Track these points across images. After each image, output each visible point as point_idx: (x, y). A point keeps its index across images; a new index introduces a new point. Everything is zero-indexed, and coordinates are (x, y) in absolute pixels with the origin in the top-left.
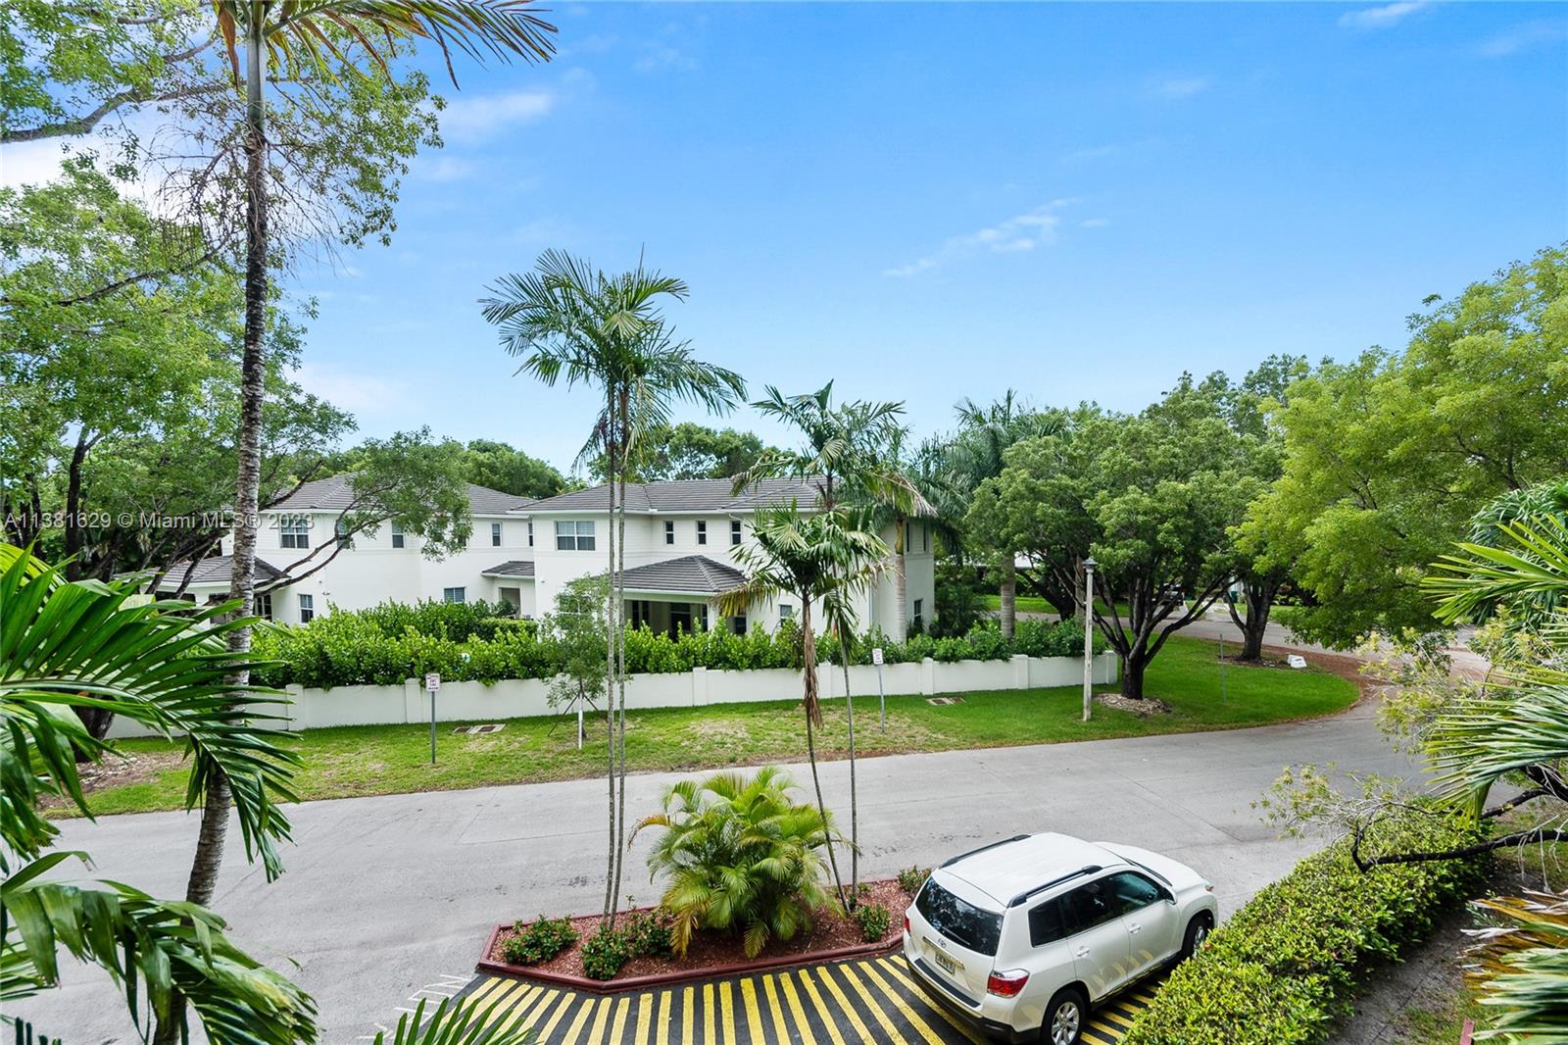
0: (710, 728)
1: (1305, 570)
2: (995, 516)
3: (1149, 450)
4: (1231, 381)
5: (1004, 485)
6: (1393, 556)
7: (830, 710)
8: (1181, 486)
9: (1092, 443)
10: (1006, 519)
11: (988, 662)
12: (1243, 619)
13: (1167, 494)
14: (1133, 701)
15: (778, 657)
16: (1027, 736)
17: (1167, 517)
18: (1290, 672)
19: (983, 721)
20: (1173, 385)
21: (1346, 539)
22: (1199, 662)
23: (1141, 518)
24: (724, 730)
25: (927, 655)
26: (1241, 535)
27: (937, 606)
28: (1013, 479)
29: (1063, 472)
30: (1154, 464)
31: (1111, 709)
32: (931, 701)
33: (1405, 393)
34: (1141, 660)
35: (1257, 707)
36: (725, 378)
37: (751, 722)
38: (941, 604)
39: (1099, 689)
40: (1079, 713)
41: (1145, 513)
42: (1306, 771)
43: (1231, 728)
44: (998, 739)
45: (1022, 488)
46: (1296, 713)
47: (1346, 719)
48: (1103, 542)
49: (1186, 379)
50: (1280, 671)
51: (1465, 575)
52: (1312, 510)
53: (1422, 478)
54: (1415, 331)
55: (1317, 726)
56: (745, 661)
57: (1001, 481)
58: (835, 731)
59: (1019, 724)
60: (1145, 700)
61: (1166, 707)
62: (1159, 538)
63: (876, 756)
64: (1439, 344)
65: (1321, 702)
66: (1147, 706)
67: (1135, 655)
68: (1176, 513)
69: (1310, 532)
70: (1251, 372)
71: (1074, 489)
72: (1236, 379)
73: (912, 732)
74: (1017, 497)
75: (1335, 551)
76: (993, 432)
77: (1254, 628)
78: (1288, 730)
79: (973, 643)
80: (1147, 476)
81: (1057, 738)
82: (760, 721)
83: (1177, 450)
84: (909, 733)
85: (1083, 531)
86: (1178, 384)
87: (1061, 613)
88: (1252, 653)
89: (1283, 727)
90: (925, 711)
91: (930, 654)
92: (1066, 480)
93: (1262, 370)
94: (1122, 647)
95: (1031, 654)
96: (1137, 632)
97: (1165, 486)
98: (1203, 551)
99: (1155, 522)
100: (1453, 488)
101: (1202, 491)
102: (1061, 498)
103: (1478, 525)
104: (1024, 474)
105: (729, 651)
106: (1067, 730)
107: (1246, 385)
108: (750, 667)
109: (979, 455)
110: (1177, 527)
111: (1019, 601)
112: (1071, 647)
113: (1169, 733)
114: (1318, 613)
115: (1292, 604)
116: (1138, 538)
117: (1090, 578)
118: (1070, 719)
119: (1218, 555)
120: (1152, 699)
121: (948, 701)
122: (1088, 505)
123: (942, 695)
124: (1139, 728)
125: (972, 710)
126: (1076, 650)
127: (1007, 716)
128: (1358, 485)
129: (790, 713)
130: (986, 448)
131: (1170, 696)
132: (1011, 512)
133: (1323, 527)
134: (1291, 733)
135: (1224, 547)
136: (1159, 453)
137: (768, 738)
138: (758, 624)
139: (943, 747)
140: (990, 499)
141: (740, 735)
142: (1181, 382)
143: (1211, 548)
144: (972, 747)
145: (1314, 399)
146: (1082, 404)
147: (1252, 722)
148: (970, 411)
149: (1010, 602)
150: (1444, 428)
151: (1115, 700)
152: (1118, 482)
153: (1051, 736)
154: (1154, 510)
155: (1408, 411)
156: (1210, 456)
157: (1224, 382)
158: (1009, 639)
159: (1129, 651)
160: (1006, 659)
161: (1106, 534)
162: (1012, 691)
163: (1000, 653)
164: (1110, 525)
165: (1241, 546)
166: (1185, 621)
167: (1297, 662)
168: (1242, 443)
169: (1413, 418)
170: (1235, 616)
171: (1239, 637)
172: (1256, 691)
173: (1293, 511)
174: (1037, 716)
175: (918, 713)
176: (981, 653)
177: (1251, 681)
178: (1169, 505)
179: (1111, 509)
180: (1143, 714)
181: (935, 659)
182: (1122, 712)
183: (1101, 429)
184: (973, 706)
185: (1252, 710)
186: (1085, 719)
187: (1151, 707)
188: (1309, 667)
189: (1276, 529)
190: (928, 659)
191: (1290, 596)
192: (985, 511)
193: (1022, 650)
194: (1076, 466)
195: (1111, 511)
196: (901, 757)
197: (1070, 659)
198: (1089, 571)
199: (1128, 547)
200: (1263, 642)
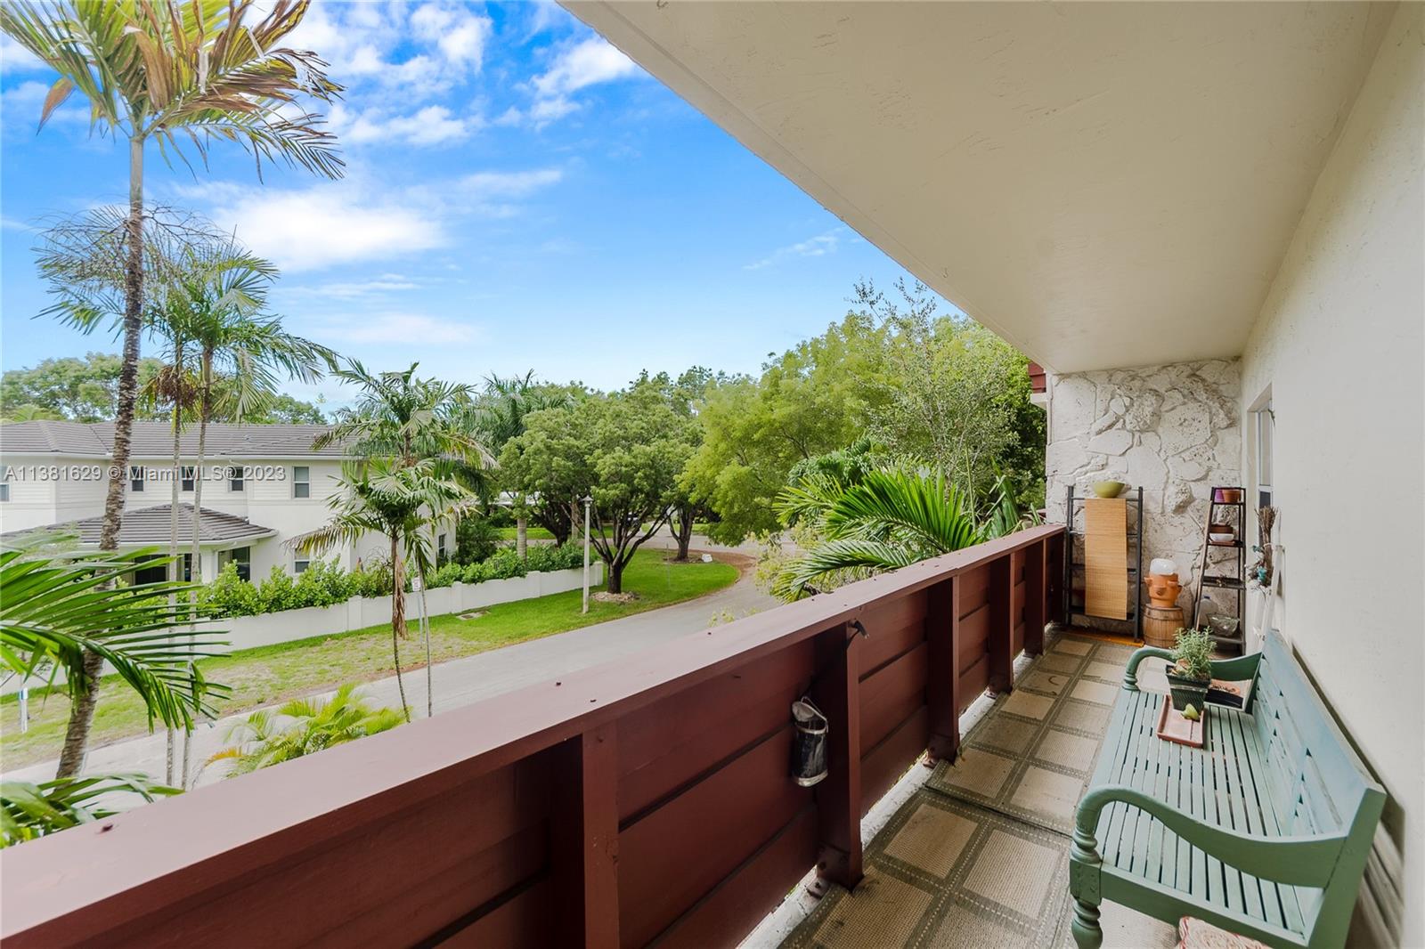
0: (225, 676)
1: (715, 500)
2: (519, 466)
3: (628, 423)
4: (671, 379)
5: (526, 443)
6: (755, 491)
7: (362, 639)
8: (648, 449)
9: (587, 415)
10: (529, 468)
11: (508, 579)
12: (678, 535)
13: (639, 453)
14: (615, 595)
15: (304, 597)
16: (545, 630)
17: (639, 468)
18: (704, 565)
19: (508, 625)
20: (637, 377)
21: (737, 483)
22: (653, 564)
23: (624, 469)
24: (243, 676)
25: (457, 579)
26: (682, 480)
27: (457, 540)
28: (534, 438)
29: (569, 435)
30: (631, 432)
31: (602, 603)
32: (460, 617)
33: (760, 404)
34: (620, 566)
35: (688, 589)
36: (322, 353)
37: (274, 662)
38: (462, 537)
39: (593, 589)
40: (580, 609)
41: (626, 466)
42: (723, 612)
43: (675, 604)
44: (523, 636)
45: (542, 447)
46: (708, 589)
47: (733, 589)
48: (598, 485)
49: (645, 374)
50: (698, 565)
51: (787, 502)
52: (718, 465)
53: (768, 449)
54: (765, 372)
55: (720, 595)
56: (263, 606)
57: (523, 439)
58: (372, 656)
59: (537, 623)
60: (623, 593)
61: (636, 596)
62: (635, 482)
63: (418, 669)
64: (774, 378)
65: (721, 581)
66: (624, 597)
67: (617, 563)
68: (644, 466)
69: (719, 479)
70: (682, 375)
71: (578, 448)
72: (674, 378)
73: (450, 644)
74: (538, 452)
75: (731, 490)
76: (514, 401)
77: (683, 539)
78: (705, 600)
79: (496, 567)
80: (628, 441)
81: (566, 628)
82: (286, 660)
83: (644, 425)
84: (446, 645)
85: (584, 477)
86: (640, 377)
87: (558, 538)
88: (683, 556)
89: (702, 598)
90: (457, 626)
91: (459, 579)
92: (572, 441)
93: (687, 374)
94: (607, 557)
95: (542, 570)
96: (618, 546)
97: (638, 448)
98: (660, 491)
99: (632, 472)
100: (781, 455)
101: (660, 452)
102: (569, 454)
103: (791, 476)
104: (543, 435)
105: (242, 598)
106: (573, 621)
107: (679, 383)
108: (269, 610)
109: (501, 417)
110: (645, 475)
111: (531, 531)
112: (572, 562)
113: (640, 613)
114: (722, 526)
115: (702, 522)
116: (621, 483)
117: (588, 511)
118: (574, 614)
119: (669, 493)
120: (627, 593)
121: (475, 615)
122: (589, 459)
123: (470, 611)
124: (621, 612)
125: (498, 619)
126: (577, 563)
127: (526, 619)
128: (740, 452)
129: (318, 648)
130: (507, 413)
131: (638, 589)
132: (534, 464)
133: (725, 477)
134: (707, 601)
135: (672, 488)
136: (634, 427)
137: (300, 674)
138: (279, 567)
139: (479, 650)
140: (515, 453)
141: (264, 677)
142: (641, 376)
143: (665, 489)
144: (503, 645)
145: (719, 402)
146: (572, 383)
147: (686, 598)
148: (494, 382)
149: (523, 531)
150: (777, 425)
151: (604, 596)
152: (609, 444)
153: (561, 627)
154: (632, 464)
155: (762, 414)
156: (661, 430)
157: (666, 379)
158: (525, 560)
159: (613, 560)
160: (522, 576)
161: (601, 479)
162: (528, 600)
163: (518, 572)
164: (604, 474)
165: (682, 487)
166: (647, 537)
167: (707, 558)
168: (679, 421)
169: (765, 418)
170: (673, 532)
171: (675, 545)
172: (686, 579)
173: (709, 467)
174: (549, 615)
175: (450, 628)
176: (503, 573)
177: (683, 573)
178: (640, 461)
179: (605, 463)
180: (622, 603)
181: (463, 582)
182: (608, 603)
183: (595, 406)
184: (498, 616)
185: (685, 591)
186: (584, 612)
187: (626, 597)
188: (713, 561)
189: (700, 476)
190: (458, 583)
191: (701, 517)
192: (511, 462)
193: (535, 567)
194: (577, 430)
195: (604, 464)
196: (443, 665)
197: (570, 571)
198: (587, 505)
199: (616, 488)
200: (689, 548)
